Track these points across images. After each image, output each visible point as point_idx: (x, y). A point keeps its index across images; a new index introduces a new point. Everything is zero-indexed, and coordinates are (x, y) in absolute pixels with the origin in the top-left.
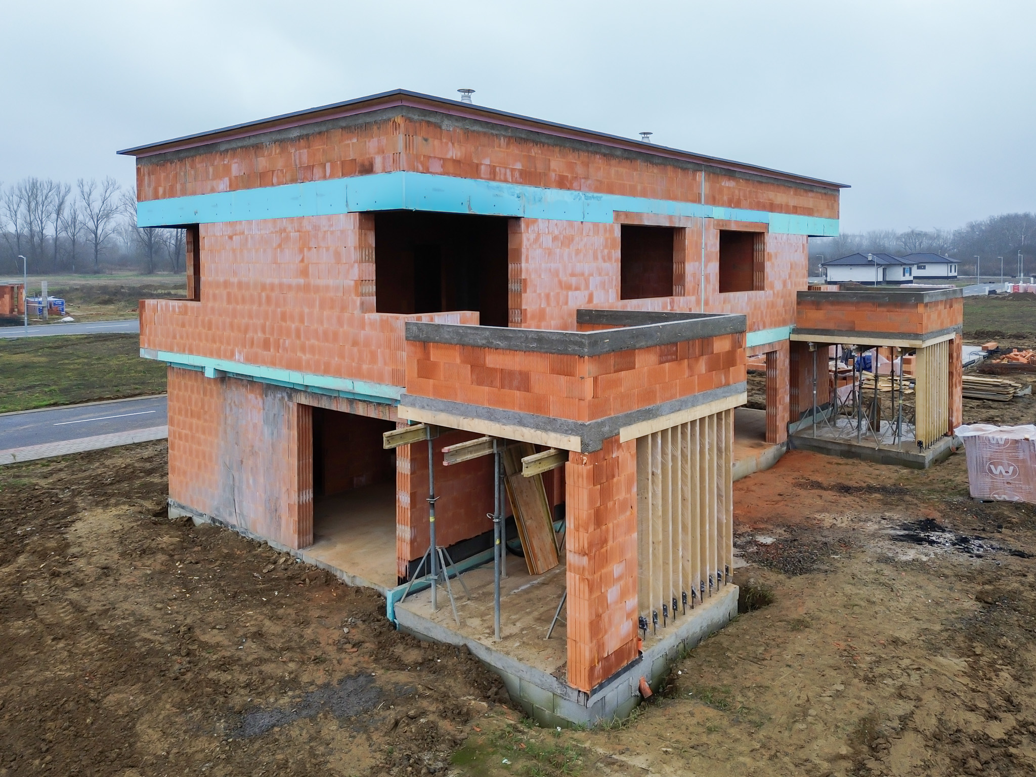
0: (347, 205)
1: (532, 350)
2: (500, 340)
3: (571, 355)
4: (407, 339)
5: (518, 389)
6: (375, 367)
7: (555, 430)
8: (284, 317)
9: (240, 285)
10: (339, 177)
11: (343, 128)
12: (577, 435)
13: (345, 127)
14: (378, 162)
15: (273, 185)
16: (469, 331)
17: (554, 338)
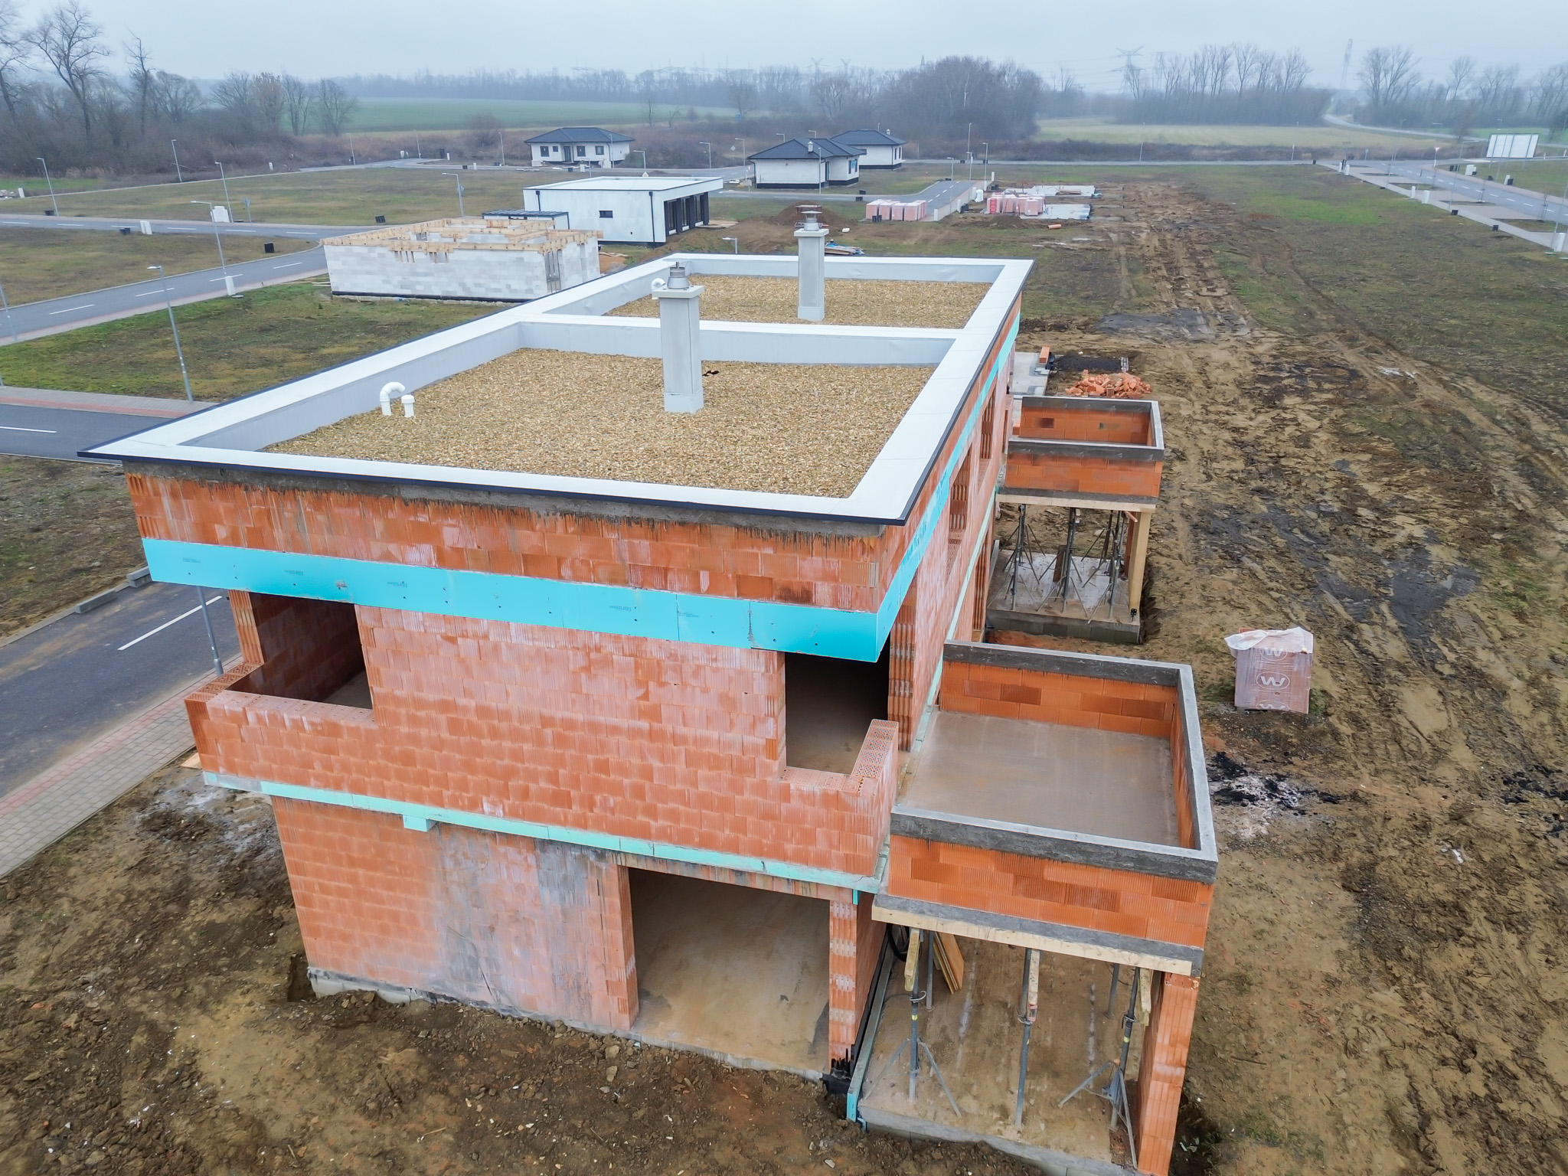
0: (751, 637)
1: (1127, 870)
2: (1071, 853)
3: (1191, 880)
4: (893, 833)
5: (1097, 907)
6: (811, 848)
7: (1153, 953)
8: (603, 767)
9: (483, 712)
10: (731, 595)
11: (738, 527)
12: (1189, 960)
13: (745, 528)
14: (822, 590)
15: (560, 577)
16: (1015, 837)
17: (1165, 860)
